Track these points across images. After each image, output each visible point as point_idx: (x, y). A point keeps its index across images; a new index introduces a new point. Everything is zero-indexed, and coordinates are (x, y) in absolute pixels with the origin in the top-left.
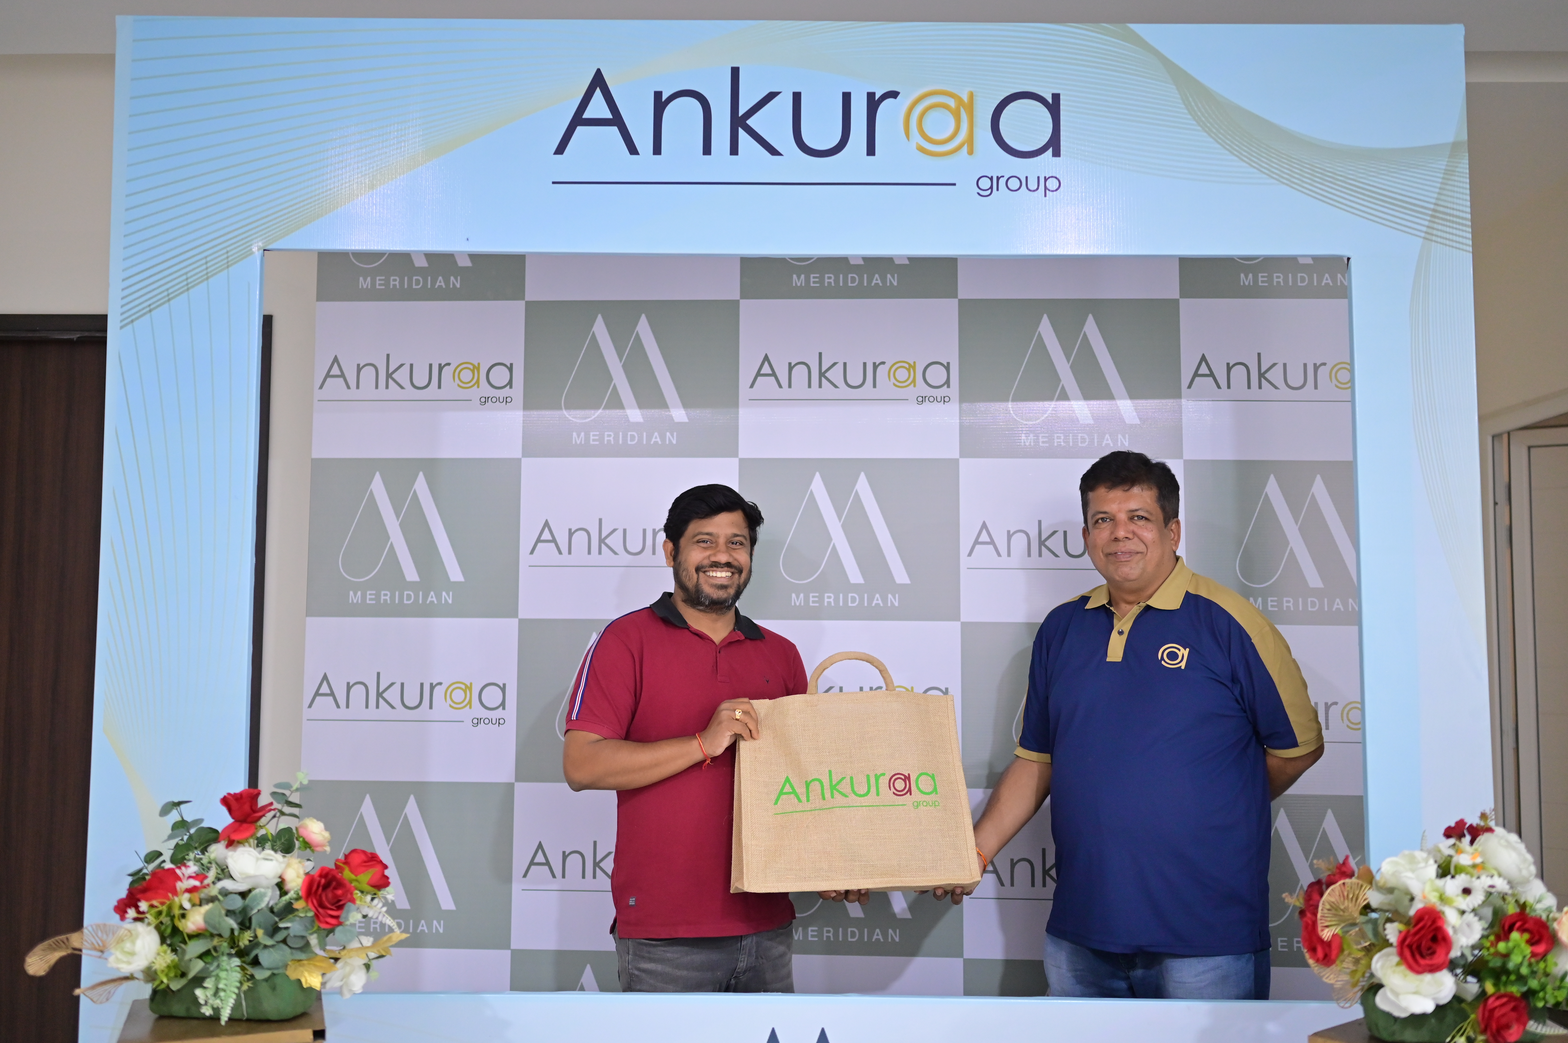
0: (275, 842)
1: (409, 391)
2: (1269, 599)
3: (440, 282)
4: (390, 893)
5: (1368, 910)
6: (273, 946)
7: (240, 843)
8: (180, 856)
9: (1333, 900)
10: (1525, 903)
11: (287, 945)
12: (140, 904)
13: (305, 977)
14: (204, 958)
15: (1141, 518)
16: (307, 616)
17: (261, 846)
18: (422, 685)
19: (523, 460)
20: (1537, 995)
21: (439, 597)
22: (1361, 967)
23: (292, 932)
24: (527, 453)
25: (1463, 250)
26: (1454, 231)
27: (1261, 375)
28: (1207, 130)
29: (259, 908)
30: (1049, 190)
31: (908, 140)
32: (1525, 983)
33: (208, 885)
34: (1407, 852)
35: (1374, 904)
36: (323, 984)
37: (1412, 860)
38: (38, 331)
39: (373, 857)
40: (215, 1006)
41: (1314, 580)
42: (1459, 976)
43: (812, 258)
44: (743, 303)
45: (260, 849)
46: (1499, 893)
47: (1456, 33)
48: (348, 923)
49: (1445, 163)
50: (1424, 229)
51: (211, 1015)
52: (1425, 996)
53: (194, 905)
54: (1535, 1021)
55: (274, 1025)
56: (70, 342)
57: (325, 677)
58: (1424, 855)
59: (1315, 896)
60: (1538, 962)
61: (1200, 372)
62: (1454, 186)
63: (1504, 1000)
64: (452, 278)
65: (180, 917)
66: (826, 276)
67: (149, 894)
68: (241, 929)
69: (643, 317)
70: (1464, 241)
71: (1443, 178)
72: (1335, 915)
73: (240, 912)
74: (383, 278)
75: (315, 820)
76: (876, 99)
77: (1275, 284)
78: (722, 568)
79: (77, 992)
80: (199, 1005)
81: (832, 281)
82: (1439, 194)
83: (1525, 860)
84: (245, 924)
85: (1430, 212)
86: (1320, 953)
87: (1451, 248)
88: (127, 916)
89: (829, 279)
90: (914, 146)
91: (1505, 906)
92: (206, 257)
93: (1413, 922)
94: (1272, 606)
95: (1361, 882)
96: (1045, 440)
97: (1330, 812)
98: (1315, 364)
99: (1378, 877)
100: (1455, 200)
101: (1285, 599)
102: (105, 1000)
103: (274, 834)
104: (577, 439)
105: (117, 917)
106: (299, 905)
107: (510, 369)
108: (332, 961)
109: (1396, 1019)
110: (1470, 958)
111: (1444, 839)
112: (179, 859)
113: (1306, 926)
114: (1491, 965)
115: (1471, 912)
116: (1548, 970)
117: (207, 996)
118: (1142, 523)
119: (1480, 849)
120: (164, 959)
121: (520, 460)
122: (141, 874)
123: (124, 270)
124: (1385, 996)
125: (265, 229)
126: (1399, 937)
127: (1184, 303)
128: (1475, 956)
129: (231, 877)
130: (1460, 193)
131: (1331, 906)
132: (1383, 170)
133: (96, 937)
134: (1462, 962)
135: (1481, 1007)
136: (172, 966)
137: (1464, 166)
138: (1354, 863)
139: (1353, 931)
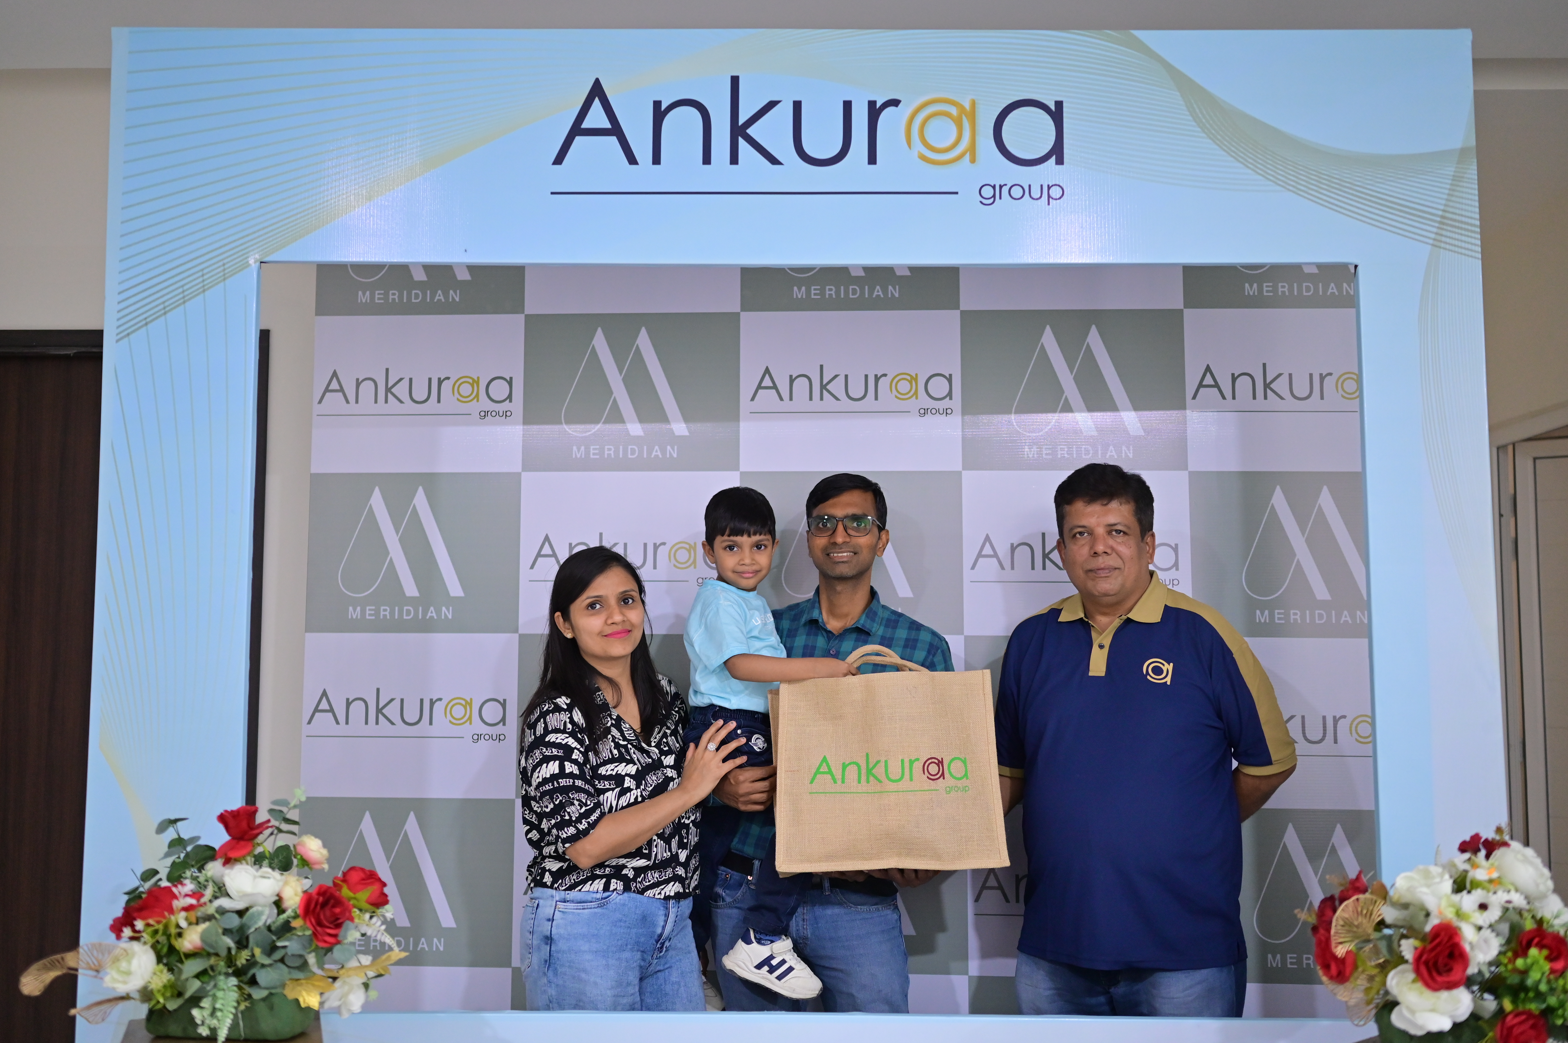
0: (273, 860)
2: (1276, 611)
3: (440, 296)
4: (388, 911)
5: (1382, 927)
6: (270, 965)
7: (237, 860)
8: (177, 874)
9: (1346, 915)
10: (1541, 919)
11: (285, 964)
12: (136, 923)
13: (303, 996)
14: (200, 977)
15: (1119, 532)
16: (306, 631)
17: (258, 864)
18: (422, 700)
19: (523, 474)
20: (1555, 1013)
21: (438, 612)
22: (1376, 985)
23: (290, 951)
24: (526, 467)
25: (1472, 257)
26: (1463, 238)
27: (1267, 386)
28: (1212, 136)
29: (257, 926)
30: (1052, 198)
31: (910, 149)
32: (1544, 1001)
33: (205, 904)
34: (1421, 867)
35: (1389, 920)
36: (322, 1004)
37: (1427, 875)
38: (35, 346)
39: (372, 875)
40: (212, 1026)
41: (1321, 592)
42: (1476, 993)
43: (815, 268)
44: (743, 315)
45: (257, 866)
46: (1514, 908)
47: (1463, 38)
48: (346, 941)
49: (1453, 169)
50: (1433, 236)
51: (208, 1036)
52: (1443, 1014)
53: (190, 924)
54: (1554, 1040)
56: (67, 357)
58: (1439, 870)
59: (1329, 912)
60: (1557, 979)
62: (1462, 192)
63: (1523, 1017)
65: (177, 935)
66: (827, 287)
67: (145, 913)
68: (238, 948)
69: (643, 330)
70: (1473, 248)
71: (1451, 185)
72: (1349, 931)
73: (238, 931)
75: (313, 838)
76: (877, 107)
79: (73, 1012)
80: (196, 1025)
81: (833, 292)
82: (1448, 200)
84: (242, 943)
85: (1438, 219)
86: (1334, 969)
87: (1460, 255)
88: (123, 935)
89: (830, 291)
91: (1522, 922)
92: (203, 270)
93: (1429, 938)
94: (1279, 619)
95: (1374, 898)
97: (1339, 826)
99: (1391, 893)
101: (1292, 612)
102: (100, 1020)
103: (271, 851)
105: (113, 936)
106: (297, 923)
107: (510, 382)
108: (330, 980)
109: (1411, 1037)
110: (1487, 975)
111: (1458, 853)
112: (175, 878)
113: (1320, 943)
114: (1509, 981)
115: (1488, 928)
117: (204, 1016)
118: (1121, 538)
119: (1496, 864)
120: (160, 978)
121: (520, 474)
122: (137, 892)
123: (119, 283)
124: (1401, 1014)
125: (263, 240)
126: (1415, 953)
127: (1188, 313)
128: (1492, 973)
129: (228, 895)
130: (1468, 199)
131: (1345, 922)
132: (1391, 176)
133: (92, 957)
134: (1479, 979)
135: (1499, 1025)
136: (168, 986)
137: (1472, 171)
138: (1367, 878)
139: (1368, 948)
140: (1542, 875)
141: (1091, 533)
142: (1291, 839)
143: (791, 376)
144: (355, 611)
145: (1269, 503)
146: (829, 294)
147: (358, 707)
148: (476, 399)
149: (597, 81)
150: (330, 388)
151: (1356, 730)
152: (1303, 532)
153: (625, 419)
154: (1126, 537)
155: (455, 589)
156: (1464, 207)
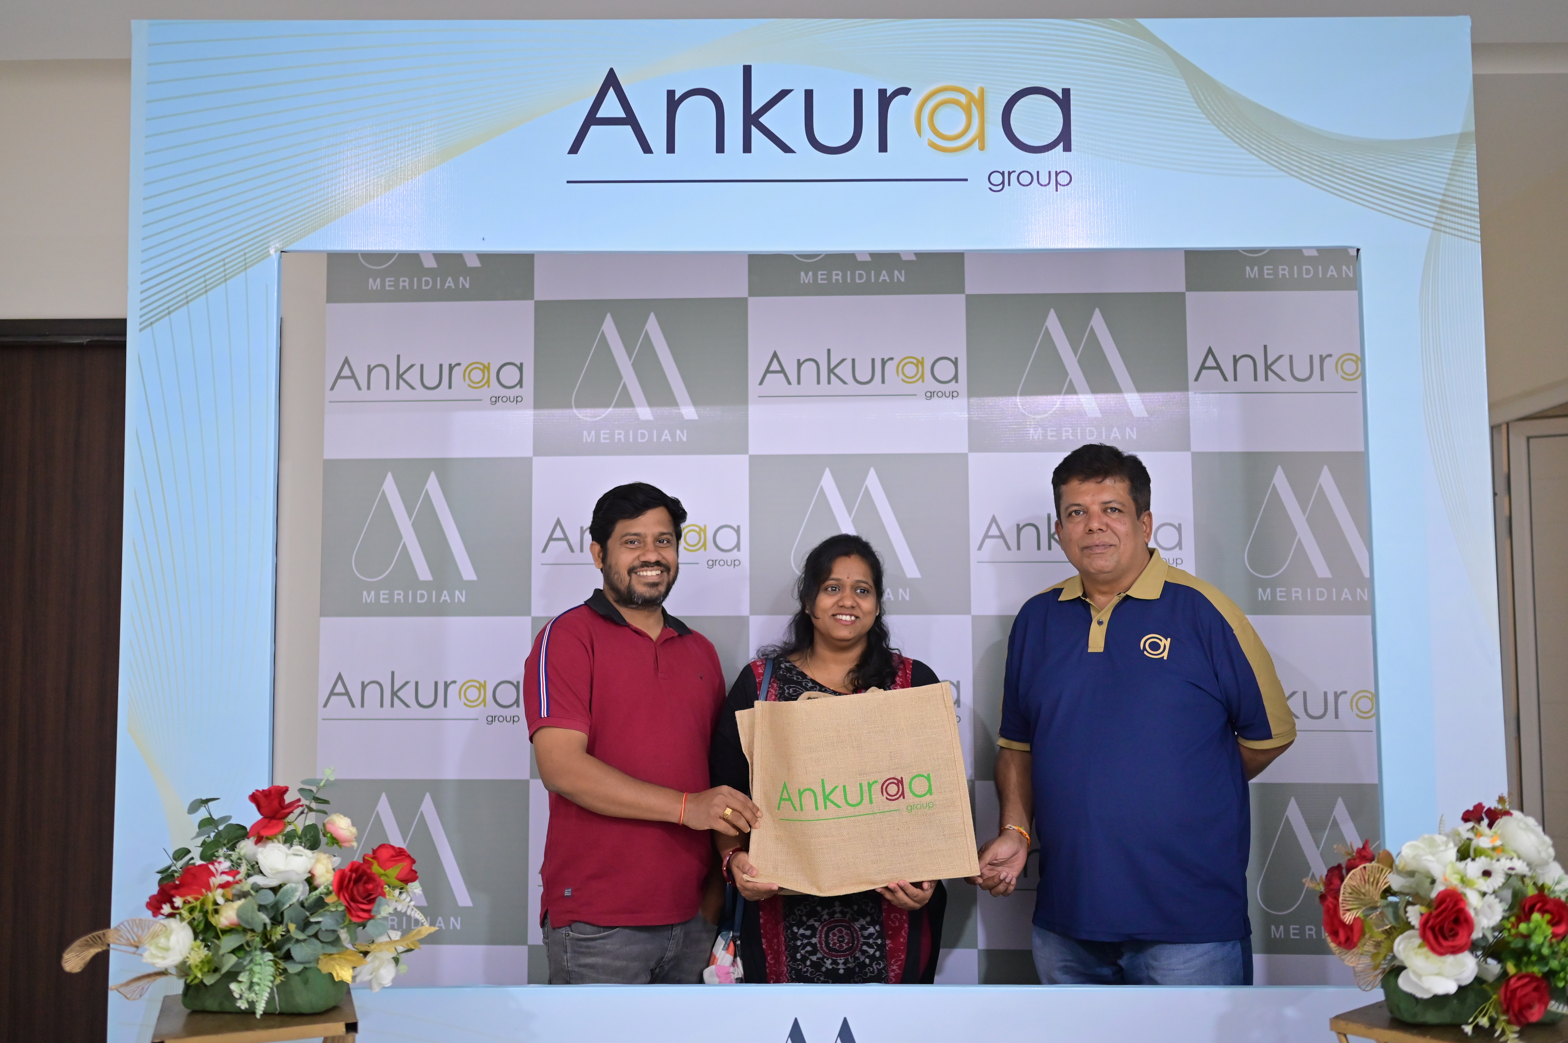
0: (303, 839)
3: (450, 283)
4: (417, 887)
5: (1387, 894)
6: (304, 940)
7: (268, 839)
8: (209, 853)
9: (1354, 884)
10: (1543, 885)
11: (318, 939)
12: (174, 900)
13: (336, 970)
14: (236, 953)
15: (1114, 510)
16: (321, 616)
17: (289, 842)
18: (436, 683)
19: (535, 459)
20: (1557, 976)
21: (452, 596)
22: (1383, 950)
23: (323, 927)
24: (538, 452)
25: (1471, 240)
26: (1463, 222)
27: (1268, 367)
28: (1217, 123)
29: (291, 903)
30: (1060, 185)
31: (920, 136)
32: (1547, 964)
33: (241, 881)
34: (1426, 836)
35: (1395, 887)
36: (354, 978)
37: (1432, 844)
38: (48, 335)
39: (400, 852)
40: (250, 1000)
41: (1322, 570)
42: (1480, 957)
43: (819, 255)
44: (753, 302)
45: (288, 845)
46: (1516, 875)
47: (1463, 24)
48: (379, 916)
49: (1453, 154)
50: (1433, 220)
51: (247, 1009)
52: (1448, 977)
53: (227, 900)
54: (1556, 1002)
55: (306, 1019)
56: (80, 346)
58: (1444, 838)
59: (1336, 881)
60: (1559, 943)
61: (1207, 365)
62: (1462, 176)
63: (1527, 980)
64: (461, 279)
65: (213, 913)
67: (182, 890)
68: (272, 924)
70: (1473, 231)
71: (1451, 169)
72: (1356, 899)
73: (272, 907)
74: (393, 279)
75: (342, 816)
77: (1280, 276)
78: (652, 567)
80: (235, 999)
82: (1447, 184)
83: (1544, 842)
84: (277, 919)
85: (1439, 203)
86: (1342, 937)
87: (1459, 238)
88: (160, 912)
89: (837, 276)
91: (1524, 888)
92: (224, 259)
93: (1435, 905)
94: (1281, 597)
95: (1381, 866)
97: (1340, 800)
98: (1321, 356)
99: (1398, 862)
100: (1463, 191)
101: (1293, 590)
102: (138, 996)
103: (301, 830)
104: (587, 437)
105: (149, 913)
106: (331, 899)
107: (520, 368)
108: (362, 955)
109: (1419, 1000)
110: (1491, 940)
111: (1462, 822)
112: (209, 856)
113: (1328, 910)
114: (1512, 946)
115: (1492, 894)
117: (242, 990)
118: (1115, 515)
119: (1499, 832)
120: (198, 954)
121: (531, 458)
122: (170, 871)
123: (142, 273)
124: (1408, 978)
125: (282, 231)
126: (1421, 919)
127: (1190, 297)
128: (1495, 937)
129: (261, 872)
130: (1468, 183)
131: (1352, 890)
132: (1392, 161)
133: (132, 933)
134: (1483, 944)
135: (1502, 990)
136: (206, 962)
137: (1472, 156)
138: (1372, 848)
139: (1374, 915)
141: (1086, 512)
142: (1293, 813)
144: (369, 595)
145: (1270, 483)
148: (486, 385)
149: (612, 70)
151: (1357, 706)
152: (1304, 511)
153: (635, 402)
154: (1122, 514)
155: (468, 573)
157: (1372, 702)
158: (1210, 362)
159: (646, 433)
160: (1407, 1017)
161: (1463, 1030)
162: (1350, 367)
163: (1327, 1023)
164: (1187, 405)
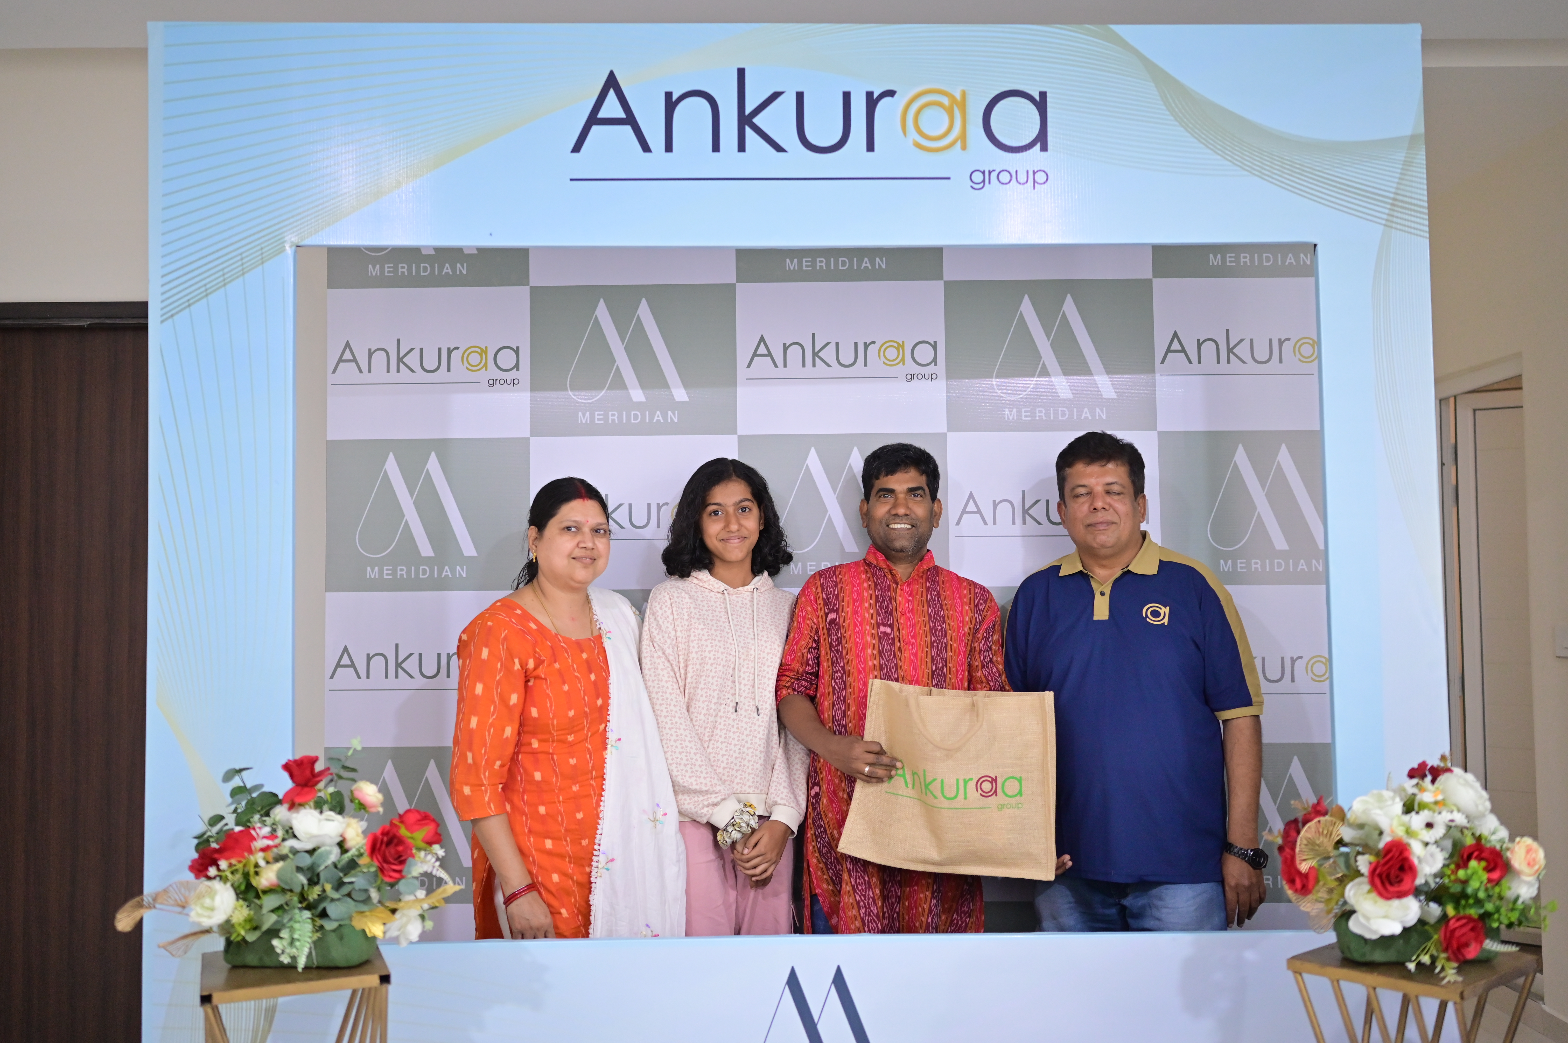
0: (331, 804)
1: (420, 375)
2: (1239, 561)
5: (1340, 845)
6: (339, 900)
7: (301, 805)
8: (245, 819)
9: (1309, 836)
10: (1480, 836)
11: (351, 898)
12: (219, 863)
13: (368, 927)
14: (276, 912)
16: (326, 591)
17: (320, 808)
18: (439, 655)
19: (532, 439)
20: (1492, 918)
21: (453, 571)
22: (1335, 896)
23: (357, 886)
25: (1420, 236)
26: (1413, 219)
27: (1230, 351)
28: (1184, 125)
29: (326, 864)
30: (1038, 183)
32: (1482, 906)
33: (279, 844)
34: (1375, 792)
35: (1347, 839)
36: (385, 933)
37: (1380, 799)
38: (49, 318)
39: (426, 816)
40: (292, 955)
41: (1280, 543)
42: (1423, 901)
44: (740, 287)
45: (319, 810)
46: (1456, 827)
47: (1413, 32)
48: (408, 876)
49: (1404, 155)
50: (1385, 217)
51: (289, 963)
52: (1394, 920)
53: (268, 862)
54: (1490, 941)
56: (81, 329)
57: (346, 650)
58: (1391, 794)
59: (1293, 833)
60: (1493, 888)
62: (1412, 181)
63: (1464, 921)
65: (255, 874)
67: (226, 854)
68: (309, 884)
69: (644, 301)
70: (1422, 227)
71: (1402, 169)
72: (1312, 850)
73: (309, 869)
75: (369, 783)
80: (278, 955)
82: (1399, 183)
84: (314, 880)
85: (1390, 201)
86: (1298, 885)
87: (1410, 235)
88: (204, 874)
90: (911, 142)
91: (1463, 838)
92: (241, 254)
93: (1382, 854)
94: (1241, 568)
95: (1334, 820)
96: (1027, 414)
97: (1296, 758)
98: (1280, 340)
99: (1349, 815)
103: (330, 796)
105: (194, 875)
106: (362, 861)
107: (517, 352)
108: (391, 912)
109: (1366, 941)
110: (1433, 885)
111: (1407, 779)
112: (245, 822)
113: (1285, 861)
114: (1452, 890)
115: (1434, 844)
116: (1503, 894)
117: (283, 946)
119: (1441, 787)
120: (241, 913)
121: (528, 439)
122: (206, 836)
123: (161, 267)
124: (1357, 921)
125: (297, 226)
126: (1370, 867)
127: (1157, 283)
128: (1436, 883)
129: (295, 836)
130: (1418, 183)
131: (1308, 842)
132: (1347, 162)
133: (179, 894)
134: (1425, 889)
135: (1443, 928)
136: (249, 920)
137: (1421, 157)
138: (1326, 803)
139: (1327, 864)
140: (1481, 797)
143: (785, 344)
145: (1232, 461)
146: (820, 266)
147: (378, 662)
150: (343, 358)
151: (1312, 670)
155: (468, 549)
156: (1413, 190)
157: (1326, 667)
158: (1176, 346)
159: (639, 414)
160: (1356, 956)
161: (1406, 967)
162: (1307, 350)
163: (1284, 964)
164: (1154, 386)
